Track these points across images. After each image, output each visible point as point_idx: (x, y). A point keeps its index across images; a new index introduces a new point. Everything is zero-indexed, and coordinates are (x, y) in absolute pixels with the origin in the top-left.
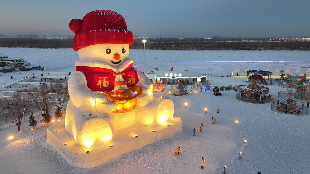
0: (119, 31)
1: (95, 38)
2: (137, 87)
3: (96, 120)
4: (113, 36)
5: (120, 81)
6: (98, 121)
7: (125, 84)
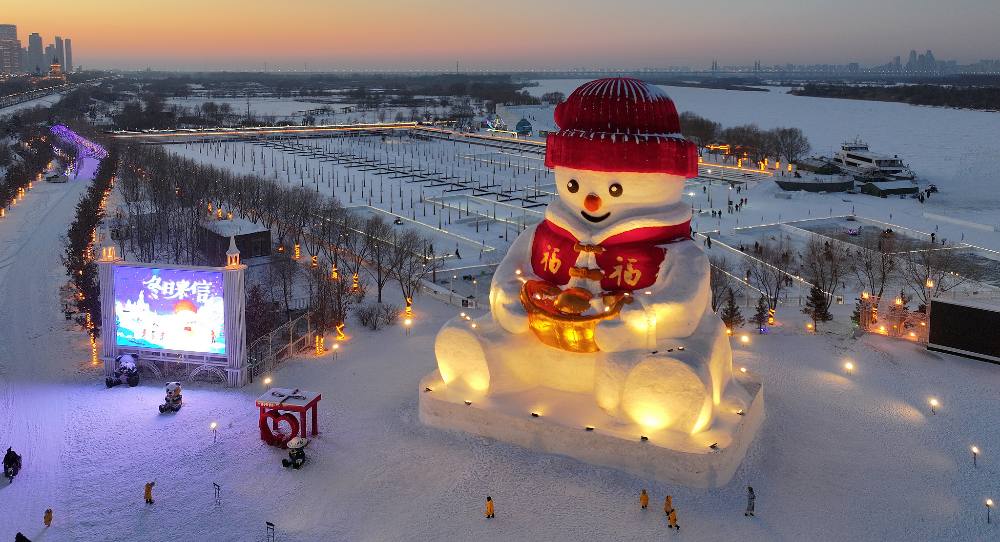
0: (592, 136)
5: (582, 268)
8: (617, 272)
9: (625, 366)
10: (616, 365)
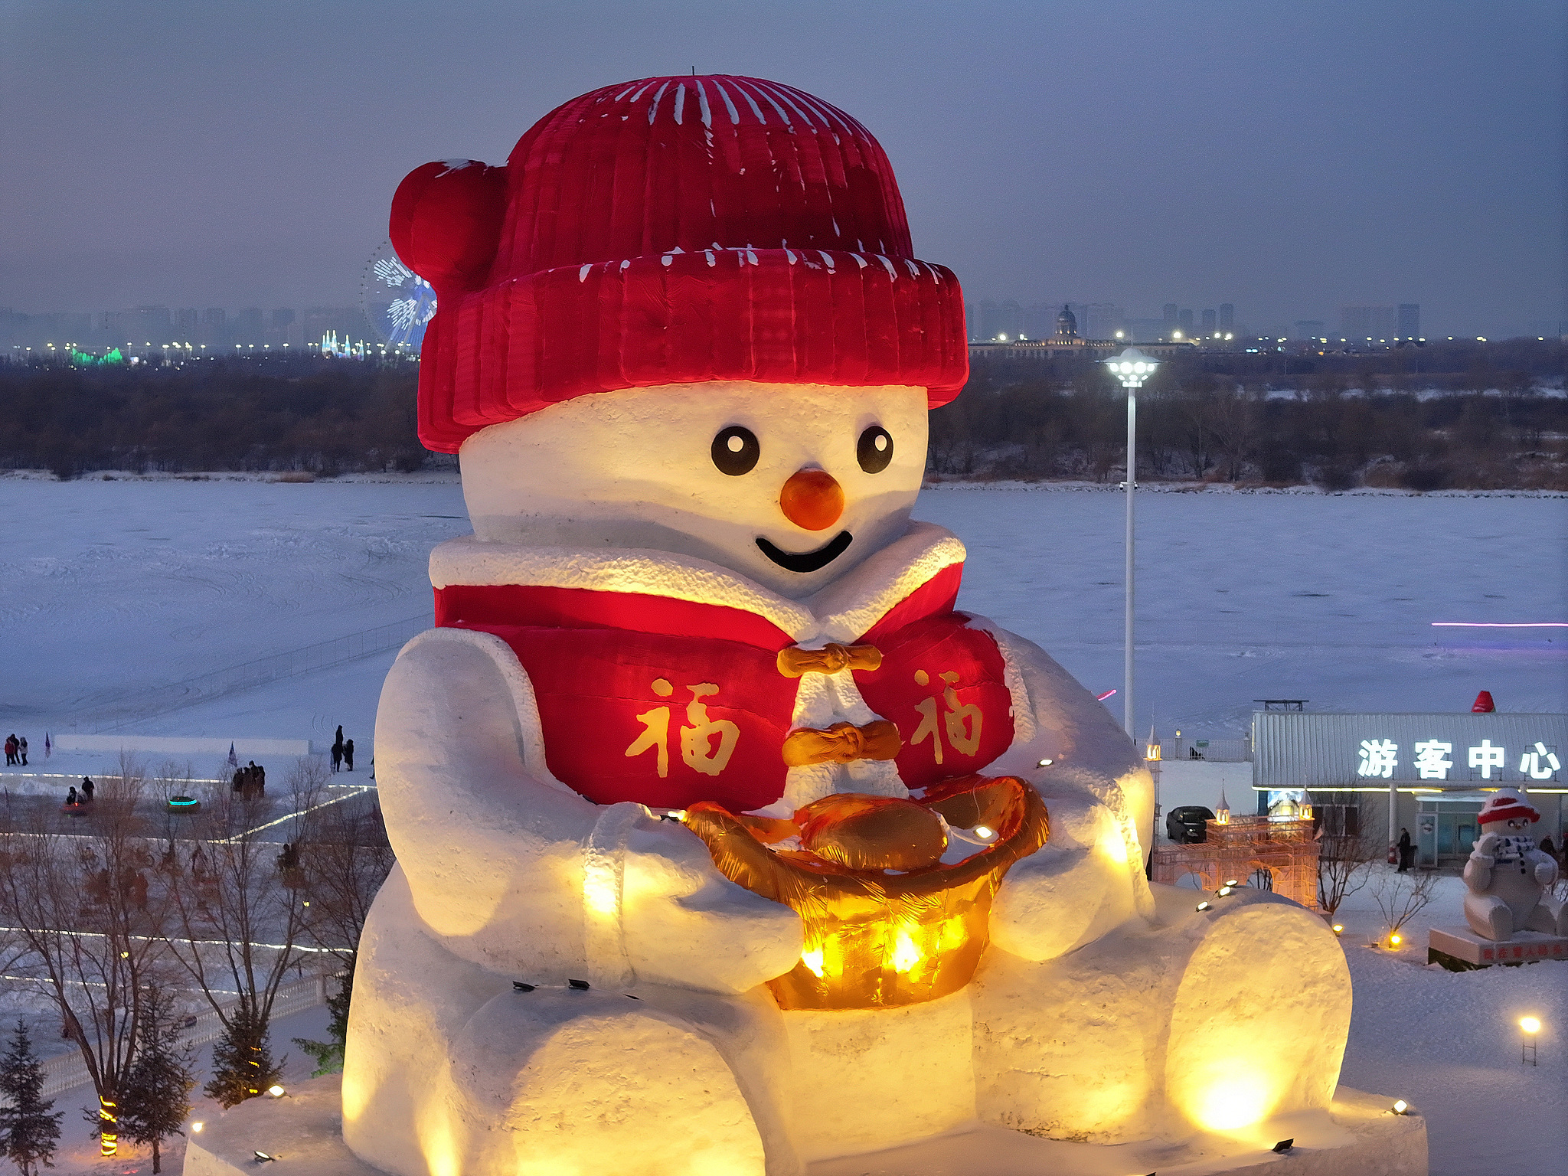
0: (829, 261)
1: (624, 332)
2: (994, 789)
3: (631, 1026)
4: (780, 314)
5: (834, 728)
6: (647, 1041)
7: (879, 756)
8: (927, 726)
9: (1144, 972)
10: (1110, 979)
